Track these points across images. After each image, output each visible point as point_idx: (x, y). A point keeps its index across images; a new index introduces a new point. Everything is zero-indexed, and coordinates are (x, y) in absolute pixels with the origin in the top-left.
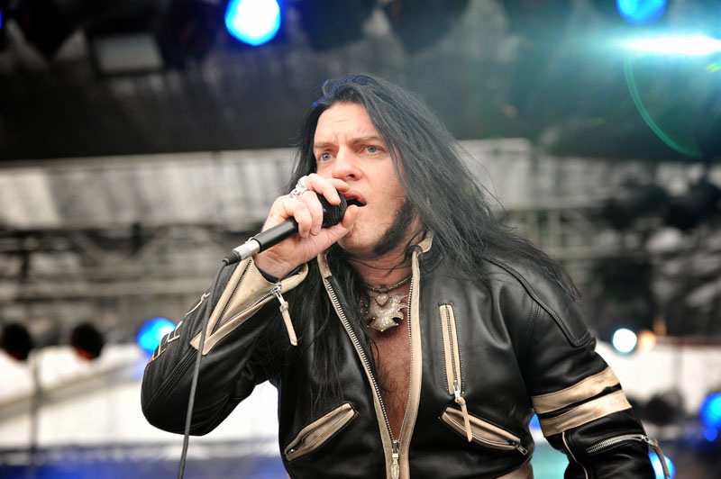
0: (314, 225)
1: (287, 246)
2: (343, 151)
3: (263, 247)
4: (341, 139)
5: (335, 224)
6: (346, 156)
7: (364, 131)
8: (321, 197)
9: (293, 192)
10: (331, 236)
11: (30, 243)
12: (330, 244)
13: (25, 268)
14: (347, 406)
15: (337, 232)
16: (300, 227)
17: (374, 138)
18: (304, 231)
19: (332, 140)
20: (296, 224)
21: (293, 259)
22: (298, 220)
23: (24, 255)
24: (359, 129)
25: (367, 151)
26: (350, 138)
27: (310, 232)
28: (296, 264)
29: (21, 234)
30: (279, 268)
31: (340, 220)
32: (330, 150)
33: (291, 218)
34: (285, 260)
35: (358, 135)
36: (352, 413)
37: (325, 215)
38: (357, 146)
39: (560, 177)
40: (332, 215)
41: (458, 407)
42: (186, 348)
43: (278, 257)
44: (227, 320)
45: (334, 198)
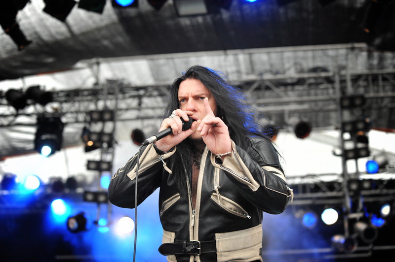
0: (179, 129)
1: (169, 138)
2: (191, 99)
3: (158, 139)
4: (190, 95)
5: (188, 129)
6: (192, 102)
7: (199, 92)
8: (181, 118)
9: (170, 117)
10: (186, 134)
11: (142, 92)
12: (186, 137)
13: (140, 104)
14: (178, 194)
15: (189, 132)
16: (173, 131)
17: (203, 94)
18: (175, 132)
19: (186, 96)
20: (172, 129)
21: (171, 143)
22: (172, 128)
23: (140, 97)
24: (197, 91)
25: (200, 99)
26: (193, 95)
27: (177, 133)
28: (172, 146)
29: (138, 89)
30: (165, 147)
31: (190, 127)
32: (186, 99)
33: (169, 127)
34: (168, 144)
35: (197, 94)
36: (179, 197)
37: (183, 126)
38: (197, 98)
39: (381, 59)
40: (186, 126)
41: (215, 192)
42: (125, 176)
43: (165, 143)
44: (141, 167)
45: (186, 119)
